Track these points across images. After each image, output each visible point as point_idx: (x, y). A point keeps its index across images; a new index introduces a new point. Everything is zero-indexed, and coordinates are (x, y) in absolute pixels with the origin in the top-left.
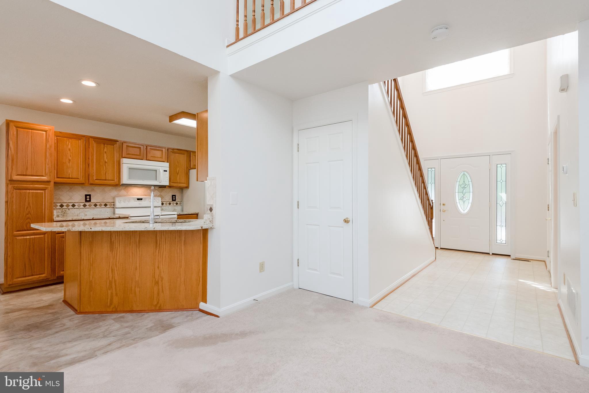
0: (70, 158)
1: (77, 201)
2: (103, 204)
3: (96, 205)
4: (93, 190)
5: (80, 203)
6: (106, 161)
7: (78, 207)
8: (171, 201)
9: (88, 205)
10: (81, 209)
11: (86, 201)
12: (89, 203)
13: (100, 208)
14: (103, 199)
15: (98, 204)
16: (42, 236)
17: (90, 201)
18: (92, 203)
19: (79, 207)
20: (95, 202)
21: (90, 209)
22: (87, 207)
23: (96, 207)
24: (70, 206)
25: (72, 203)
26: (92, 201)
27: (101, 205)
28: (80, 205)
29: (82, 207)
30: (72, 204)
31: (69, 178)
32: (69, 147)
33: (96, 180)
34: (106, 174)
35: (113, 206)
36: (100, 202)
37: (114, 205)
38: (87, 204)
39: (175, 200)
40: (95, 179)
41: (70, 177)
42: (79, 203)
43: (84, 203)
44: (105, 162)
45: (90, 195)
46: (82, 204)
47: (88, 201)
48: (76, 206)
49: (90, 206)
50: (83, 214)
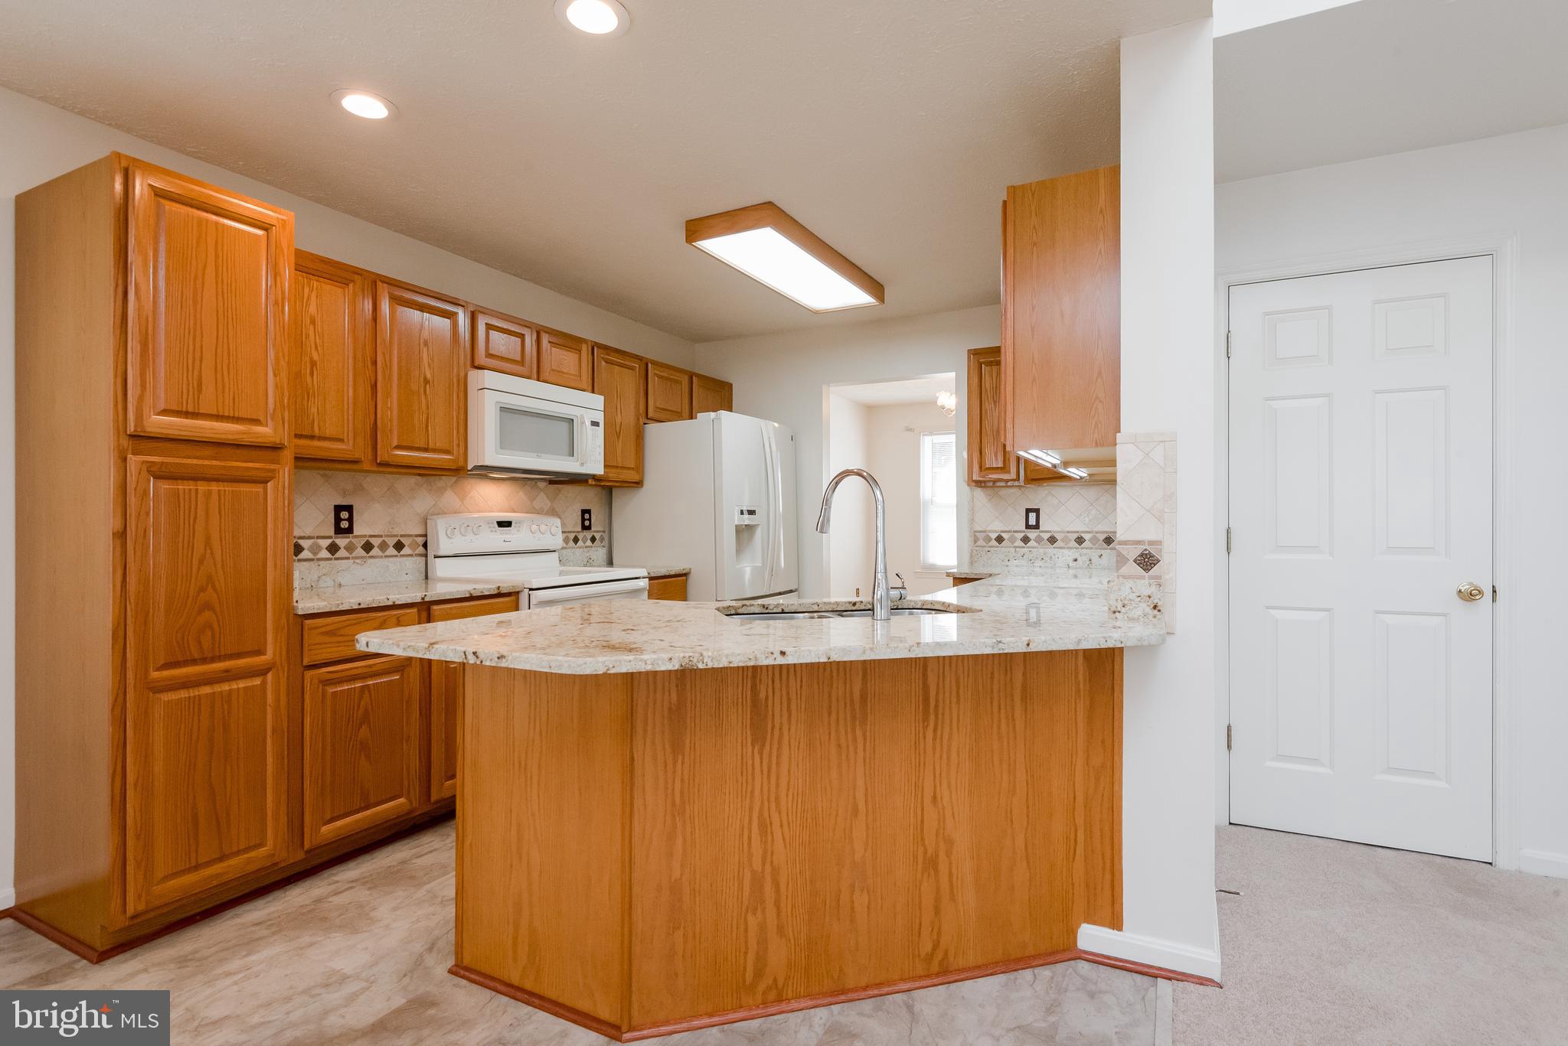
0: (315, 357)
1: (308, 533)
2: (392, 542)
3: (368, 547)
4: (359, 489)
5: (318, 537)
6: (429, 376)
7: (310, 556)
8: (580, 529)
9: (345, 548)
10: (321, 563)
11: (339, 531)
12: (348, 540)
13: (382, 557)
14: (390, 523)
15: (375, 542)
16: (257, 681)
17: (349, 530)
18: (356, 537)
19: (315, 554)
20: (365, 536)
21: (351, 561)
22: (342, 553)
23: (371, 554)
26: (357, 531)
27: (383, 546)
28: (319, 548)
29: (325, 554)
31: (312, 437)
32: (312, 309)
33: (398, 447)
34: (427, 426)
35: (421, 550)
36: (381, 536)
37: (425, 545)
38: (342, 542)
39: (589, 528)
40: (395, 443)
41: (317, 432)
42: (313, 538)
43: (329, 537)
44: (426, 381)
45: (349, 509)
46: (325, 543)
47: (345, 529)
48: (304, 549)
49: (350, 548)
50: (330, 583)
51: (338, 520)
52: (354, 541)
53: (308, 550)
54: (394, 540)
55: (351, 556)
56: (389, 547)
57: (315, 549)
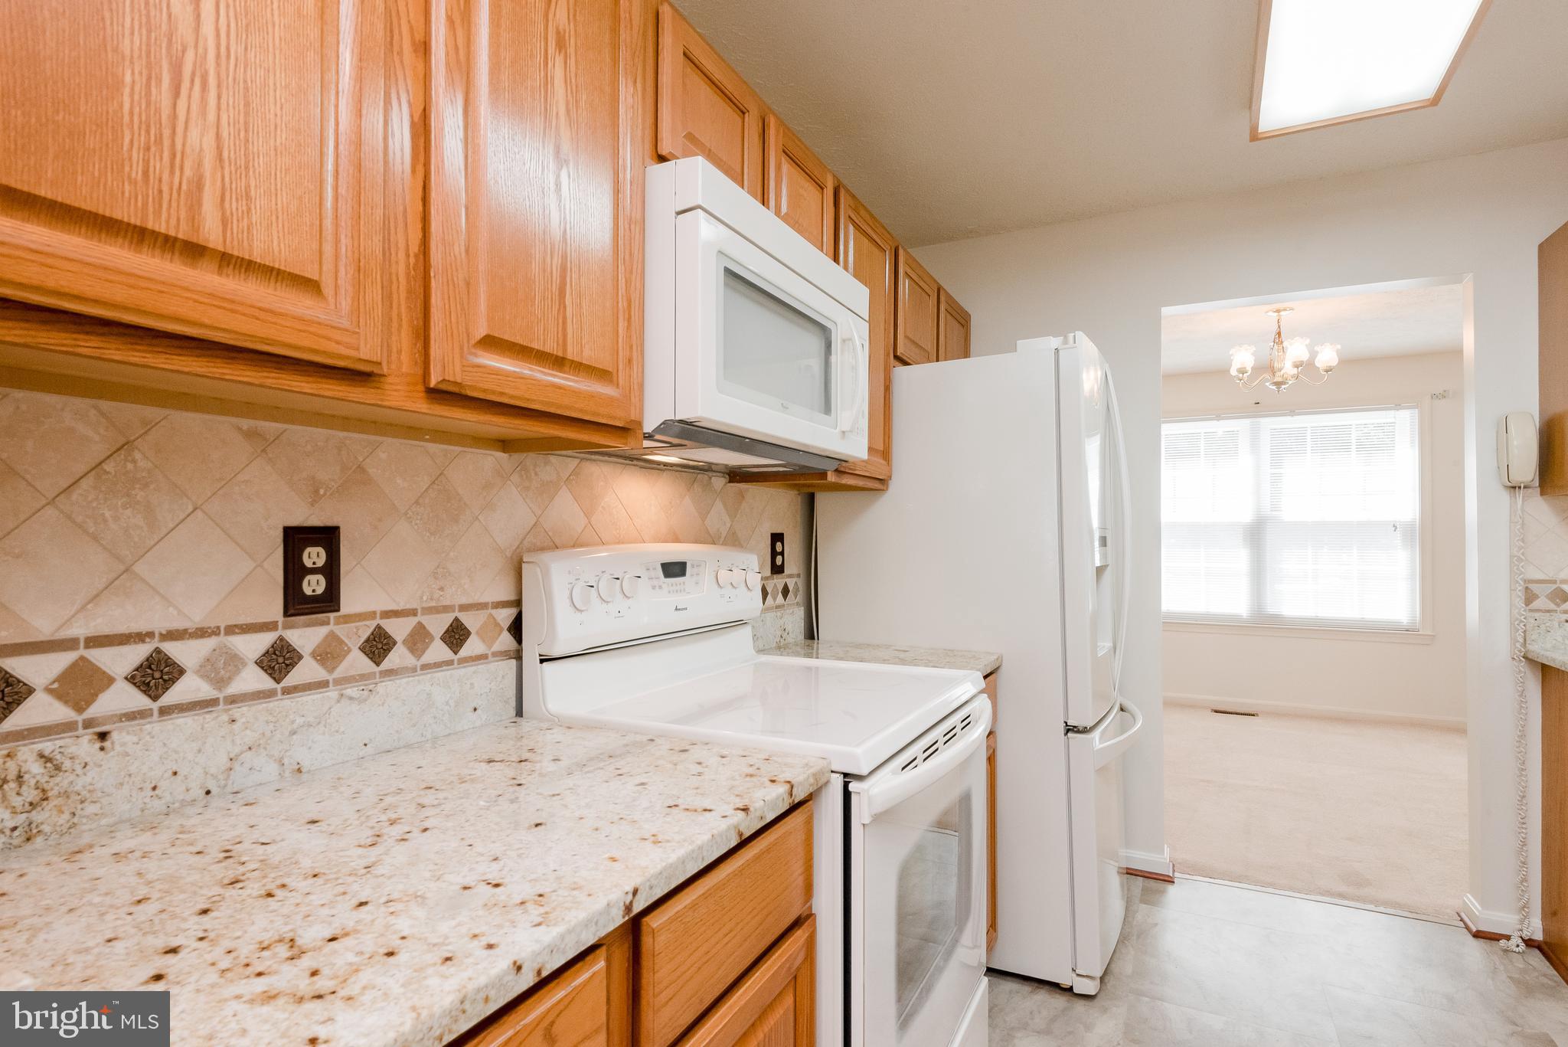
1: (196, 618)
2: (438, 625)
3: (378, 646)
4: (357, 478)
5: (231, 630)
7: (206, 691)
8: (768, 574)
9: (315, 655)
10: (242, 712)
11: (296, 603)
12: (321, 632)
13: (414, 670)
14: (435, 575)
15: (398, 629)
17: (330, 600)
18: (348, 619)
19: (220, 683)
20: (372, 615)
21: (332, 693)
22: (306, 671)
23: (387, 664)
24: (111, 680)
25: (140, 637)
26: (351, 600)
27: (418, 640)
28: (235, 662)
29: (253, 679)
30: (137, 654)
31: (193, 251)
33: (490, 343)
35: (506, 640)
36: (413, 613)
37: (516, 628)
38: (305, 636)
39: (781, 570)
40: (481, 331)
41: (211, 234)
42: (216, 632)
43: (268, 626)
45: (328, 537)
46: (257, 644)
47: (315, 599)
48: (182, 672)
49: (328, 655)
50: (271, 770)
51: (294, 571)
52: (341, 631)
53: (197, 672)
54: (445, 621)
55: (330, 678)
56: (432, 639)
57: (220, 669)
